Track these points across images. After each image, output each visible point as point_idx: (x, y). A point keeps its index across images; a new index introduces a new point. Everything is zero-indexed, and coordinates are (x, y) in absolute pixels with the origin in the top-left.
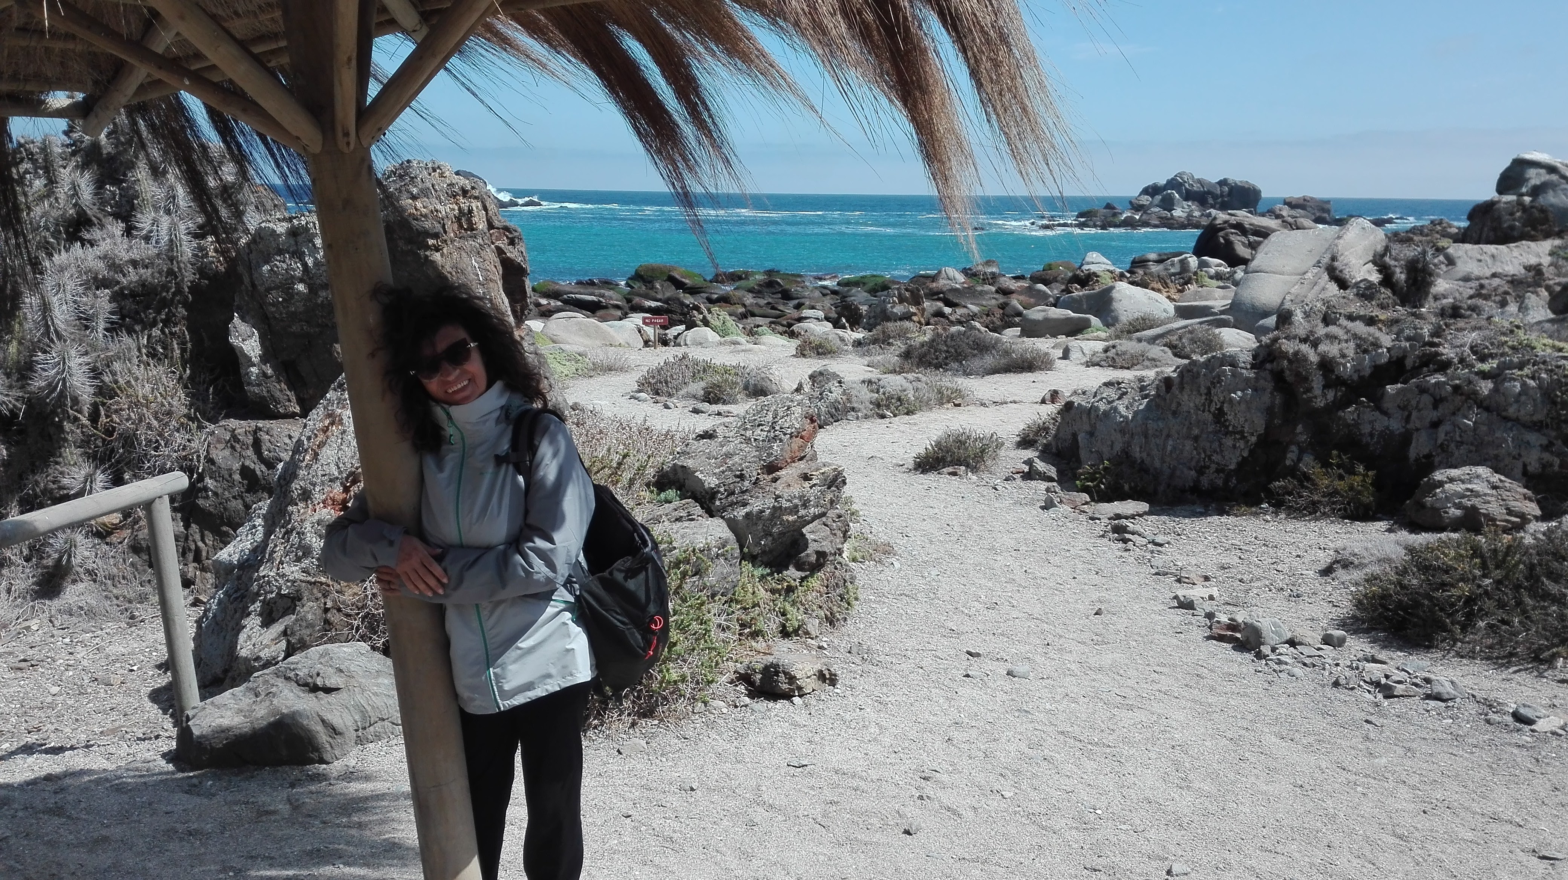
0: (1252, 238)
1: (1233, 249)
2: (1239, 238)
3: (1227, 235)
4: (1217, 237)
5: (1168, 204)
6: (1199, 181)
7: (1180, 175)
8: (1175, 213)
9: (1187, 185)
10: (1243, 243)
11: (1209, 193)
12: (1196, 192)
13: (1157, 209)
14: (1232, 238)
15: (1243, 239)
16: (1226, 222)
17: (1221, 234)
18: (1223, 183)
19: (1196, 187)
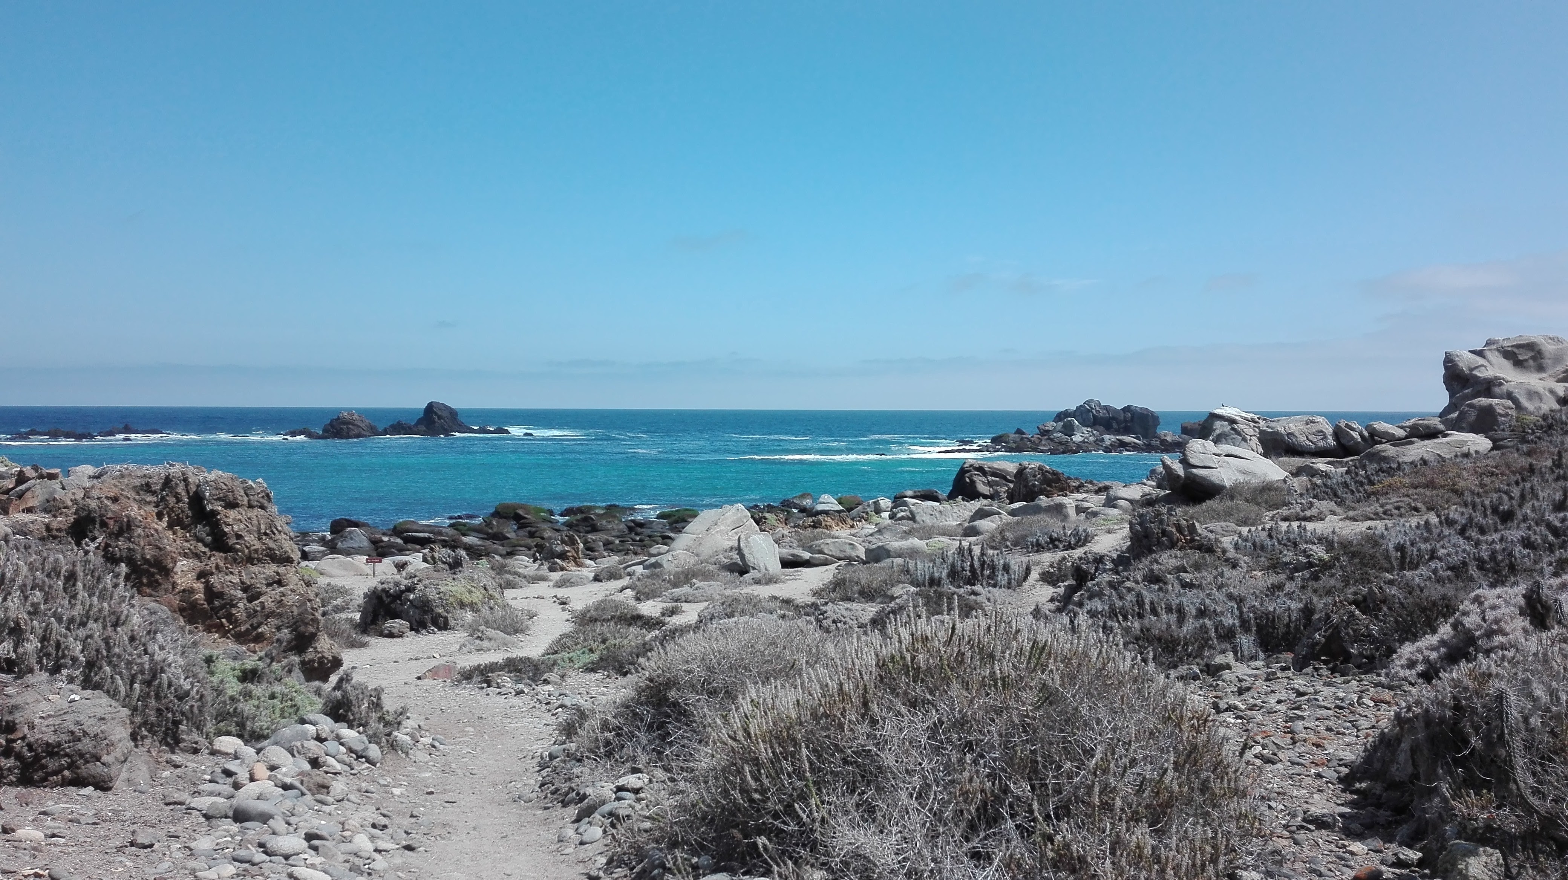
0: (990, 478)
1: (975, 487)
2: (980, 478)
3: (971, 476)
4: (964, 478)
5: (1069, 430)
6: (1106, 408)
7: (1088, 402)
8: (1074, 438)
9: (1094, 411)
10: (983, 483)
11: (1113, 418)
12: (1102, 417)
13: (1059, 435)
14: (975, 478)
15: (984, 479)
16: (971, 466)
17: (967, 475)
18: (1127, 409)
19: (1103, 413)
